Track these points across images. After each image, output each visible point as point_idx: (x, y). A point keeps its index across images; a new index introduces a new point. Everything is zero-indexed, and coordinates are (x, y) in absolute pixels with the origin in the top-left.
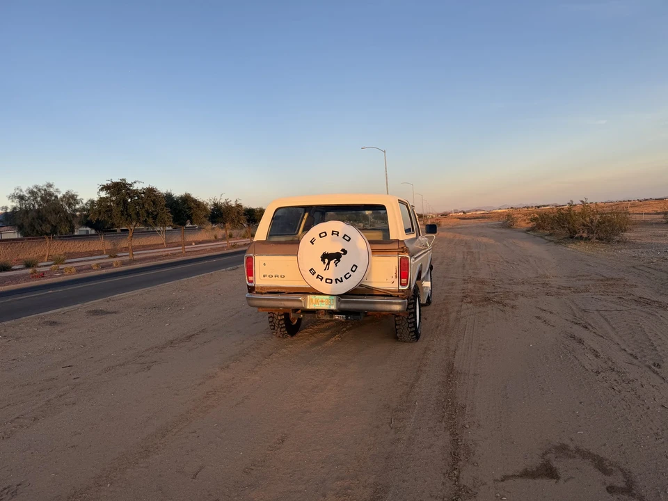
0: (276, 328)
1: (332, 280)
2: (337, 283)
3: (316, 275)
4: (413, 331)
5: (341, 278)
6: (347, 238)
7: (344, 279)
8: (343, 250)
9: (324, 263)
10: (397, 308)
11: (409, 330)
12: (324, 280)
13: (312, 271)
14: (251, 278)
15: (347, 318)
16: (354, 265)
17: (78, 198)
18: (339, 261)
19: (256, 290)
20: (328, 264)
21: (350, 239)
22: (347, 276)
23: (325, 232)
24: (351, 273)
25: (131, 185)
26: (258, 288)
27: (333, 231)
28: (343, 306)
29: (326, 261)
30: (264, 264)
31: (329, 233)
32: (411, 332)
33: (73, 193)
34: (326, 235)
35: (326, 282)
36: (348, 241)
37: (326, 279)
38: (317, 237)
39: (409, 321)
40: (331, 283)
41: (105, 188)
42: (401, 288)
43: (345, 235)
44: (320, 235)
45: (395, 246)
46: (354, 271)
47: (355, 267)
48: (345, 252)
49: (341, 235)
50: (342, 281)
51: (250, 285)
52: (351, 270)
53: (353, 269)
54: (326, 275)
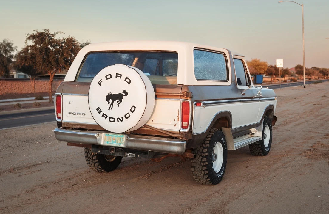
0: (91, 163)
1: (114, 119)
2: (118, 122)
3: (102, 114)
4: (206, 174)
5: (122, 117)
6: (128, 81)
7: (124, 118)
8: (124, 92)
9: (109, 103)
10: (176, 149)
11: (203, 173)
12: (108, 118)
13: (99, 110)
14: (59, 115)
15: (136, 156)
16: (133, 106)
17: (13, 46)
18: (121, 101)
19: (63, 126)
20: (112, 104)
21: (130, 81)
22: (127, 116)
23: (110, 75)
24: (130, 113)
25: (53, 35)
26: (64, 124)
27: (117, 74)
28: (130, 144)
29: (111, 101)
30: (70, 103)
31: (114, 76)
32: (205, 175)
33: (9, 41)
34: (111, 77)
35: (110, 121)
36: (129, 83)
37: (110, 118)
38: (104, 79)
39: (202, 164)
40: (114, 122)
41: (32, 37)
42: (182, 130)
43: (127, 78)
44: (106, 76)
45: (178, 91)
46: (133, 112)
47: (133, 108)
48: (126, 93)
49: (123, 78)
50: (122, 121)
51: (60, 120)
52: (131, 111)
53: (132, 110)
54: (110, 114)
